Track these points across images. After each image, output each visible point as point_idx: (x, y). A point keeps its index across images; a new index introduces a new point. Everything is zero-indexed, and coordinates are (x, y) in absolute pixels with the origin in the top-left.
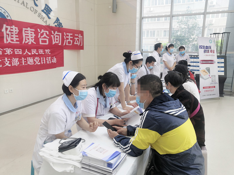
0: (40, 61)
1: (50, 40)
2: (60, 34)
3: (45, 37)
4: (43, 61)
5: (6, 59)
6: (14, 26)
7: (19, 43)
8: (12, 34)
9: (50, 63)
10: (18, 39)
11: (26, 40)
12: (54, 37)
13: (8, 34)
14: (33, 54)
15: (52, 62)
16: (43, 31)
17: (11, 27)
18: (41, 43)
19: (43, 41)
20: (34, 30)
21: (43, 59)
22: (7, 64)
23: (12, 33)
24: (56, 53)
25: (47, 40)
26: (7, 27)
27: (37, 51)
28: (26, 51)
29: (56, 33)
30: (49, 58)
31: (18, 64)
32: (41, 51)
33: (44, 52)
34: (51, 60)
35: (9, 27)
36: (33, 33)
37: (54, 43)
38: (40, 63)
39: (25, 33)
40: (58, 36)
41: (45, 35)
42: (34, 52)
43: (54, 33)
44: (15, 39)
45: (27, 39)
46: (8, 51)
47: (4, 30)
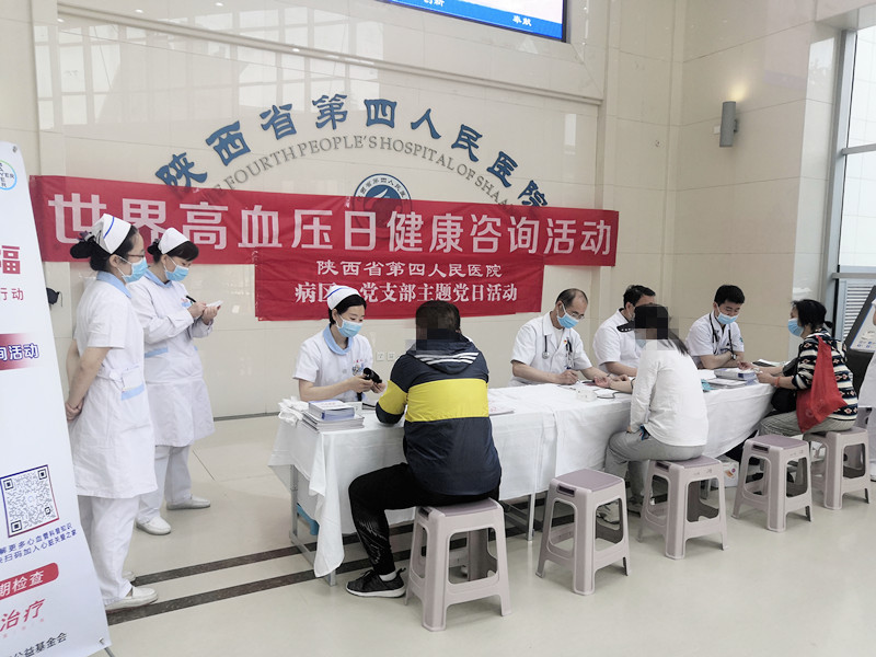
0: (469, 294)
1: (504, 241)
2: (536, 224)
3: (489, 235)
4: (478, 295)
5: (388, 284)
6: (413, 213)
7: (420, 249)
8: (406, 232)
9: (499, 299)
10: (420, 241)
11: (438, 244)
12: (517, 232)
13: (400, 232)
14: (451, 274)
15: (504, 297)
16: (485, 218)
17: (408, 216)
18: (476, 249)
19: (481, 245)
20: (461, 218)
21: (478, 289)
22: (389, 297)
23: (408, 229)
24: (518, 275)
25: (495, 242)
26: (399, 216)
27: (464, 269)
28: (436, 269)
29: (523, 220)
30: (496, 286)
31: (414, 297)
32: (474, 270)
33: (484, 271)
34: (502, 293)
35: (402, 217)
36: (458, 225)
37: (513, 248)
38: (467, 299)
39: (438, 227)
40: (529, 230)
41: (489, 228)
42: (455, 270)
43: (518, 222)
44: (412, 242)
45: (441, 241)
46: (396, 269)
47: (391, 223)
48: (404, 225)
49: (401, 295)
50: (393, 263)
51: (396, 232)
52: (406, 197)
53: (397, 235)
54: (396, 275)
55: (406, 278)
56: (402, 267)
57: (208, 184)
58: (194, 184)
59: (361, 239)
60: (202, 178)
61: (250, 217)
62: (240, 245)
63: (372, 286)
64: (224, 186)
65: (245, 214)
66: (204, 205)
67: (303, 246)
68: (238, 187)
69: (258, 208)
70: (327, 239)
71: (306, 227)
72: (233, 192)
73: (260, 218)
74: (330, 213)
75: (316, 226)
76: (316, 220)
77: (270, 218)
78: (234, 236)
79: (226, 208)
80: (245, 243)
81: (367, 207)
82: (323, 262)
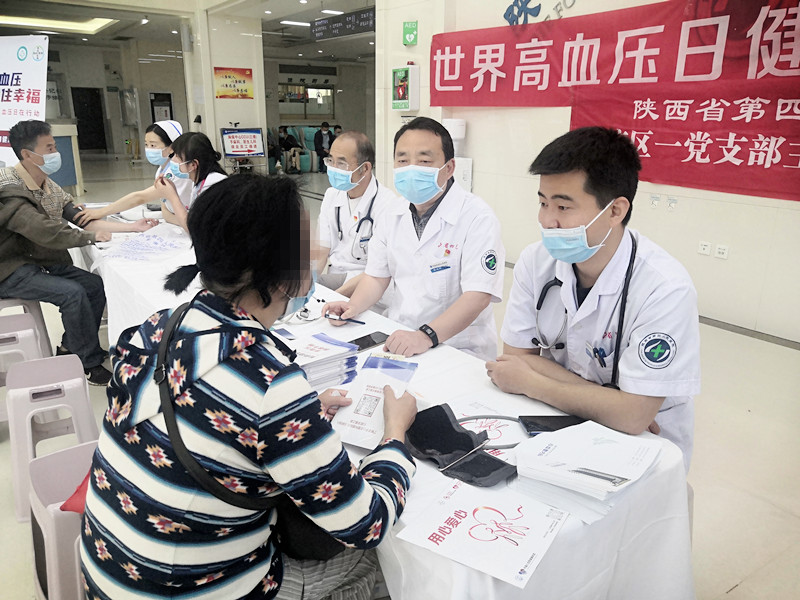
5: (732, 136)
8: (784, 40)
22: (729, 157)
23: (787, 34)
26: (772, 14)
31: (777, 160)
35: (779, 15)
44: (795, 58)
48: (780, 28)
49: (752, 155)
50: (747, 99)
51: (762, 43)
53: (765, 48)
54: (748, 120)
57: (540, 18)
58: (532, 20)
59: (698, 64)
60: (536, 11)
61: (572, 49)
62: (560, 85)
63: (704, 138)
64: (554, 17)
65: (568, 45)
66: (535, 42)
67: (621, 81)
68: (566, 14)
69: (580, 36)
70: (652, 69)
71: (629, 54)
72: (560, 20)
73: (582, 48)
74: (660, 29)
75: (639, 54)
76: (643, 42)
77: (592, 47)
78: (555, 75)
79: (550, 43)
80: (564, 83)
82: (641, 102)
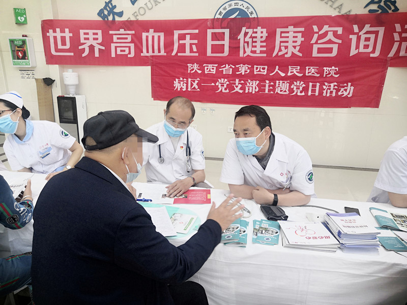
0: (305, 89)
1: (345, 47)
2: (381, 30)
3: (330, 42)
4: (314, 91)
5: (237, 81)
6: (259, 28)
7: (265, 55)
8: (253, 42)
9: (334, 95)
10: (265, 49)
11: (280, 50)
12: (359, 38)
13: (248, 43)
14: (289, 74)
15: (340, 93)
16: (326, 28)
17: (255, 30)
18: (315, 54)
19: (320, 51)
20: (303, 29)
21: (314, 86)
22: (237, 89)
23: (254, 40)
24: (356, 76)
25: (335, 48)
26: (247, 30)
27: (302, 70)
28: (277, 70)
29: (367, 28)
30: (332, 85)
31: (257, 90)
32: (311, 71)
33: (321, 72)
34: (338, 91)
35: (250, 31)
36: (300, 35)
37: (353, 52)
38: (303, 94)
39: (281, 37)
40: (372, 36)
41: (330, 36)
42: (294, 71)
43: (361, 29)
44: (258, 49)
45: (283, 48)
46: (243, 69)
47: (241, 36)
48: (251, 37)
49: (247, 88)
50: (242, 65)
51: (245, 42)
52: (254, 16)
53: (246, 44)
54: (243, 74)
55: (252, 76)
56: (249, 68)
57: (124, 18)
58: (117, 19)
59: (218, 49)
60: (120, 14)
61: (147, 37)
62: (142, 54)
63: (225, 81)
64: (133, 18)
65: (144, 35)
66: (122, 31)
67: (179, 54)
68: (140, 18)
69: (151, 31)
70: (195, 49)
71: (181, 42)
72: (137, 21)
73: (153, 37)
74: (197, 31)
75: (188, 41)
76: (188, 37)
77: (159, 37)
78: (139, 49)
79: (133, 32)
80: (145, 53)
81: (223, 26)
82: (191, 65)
